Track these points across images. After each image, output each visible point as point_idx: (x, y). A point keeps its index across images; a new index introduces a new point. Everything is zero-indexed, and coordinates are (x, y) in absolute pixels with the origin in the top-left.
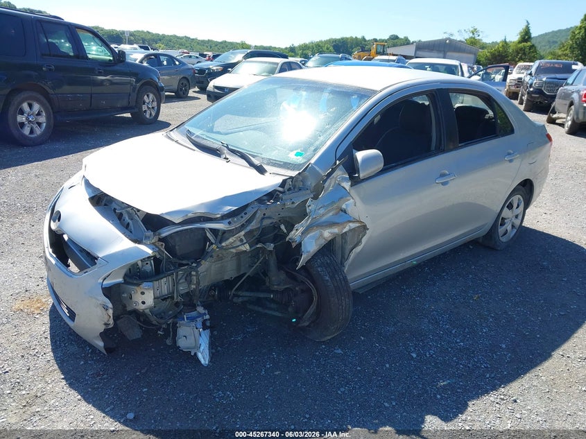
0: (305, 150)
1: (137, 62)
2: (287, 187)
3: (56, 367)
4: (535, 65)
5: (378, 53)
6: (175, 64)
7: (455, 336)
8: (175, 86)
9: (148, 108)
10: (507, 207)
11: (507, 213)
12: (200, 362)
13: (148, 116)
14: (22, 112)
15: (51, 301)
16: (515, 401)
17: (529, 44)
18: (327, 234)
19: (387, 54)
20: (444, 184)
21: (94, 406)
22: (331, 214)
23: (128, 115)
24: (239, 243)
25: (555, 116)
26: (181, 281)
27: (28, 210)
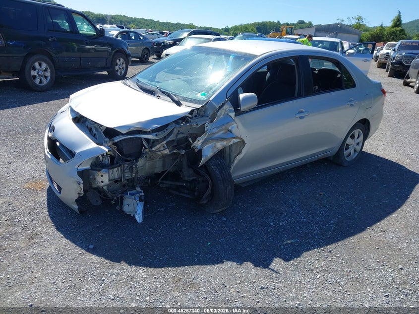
0: (207, 92)
1: (114, 37)
2: (194, 114)
3: (49, 219)
4: (398, 43)
5: (287, 33)
6: (140, 38)
7: (301, 215)
8: (140, 54)
9: (120, 68)
10: (350, 137)
11: (349, 141)
12: (136, 220)
13: (119, 74)
14: (34, 69)
15: (48, 184)
16: (330, 252)
17: (400, 28)
18: (219, 145)
19: (294, 35)
20: (301, 118)
21: (70, 240)
22: (222, 132)
23: (105, 73)
24: (163, 149)
25: (409, 80)
26: (126, 171)
27: (37, 131)
